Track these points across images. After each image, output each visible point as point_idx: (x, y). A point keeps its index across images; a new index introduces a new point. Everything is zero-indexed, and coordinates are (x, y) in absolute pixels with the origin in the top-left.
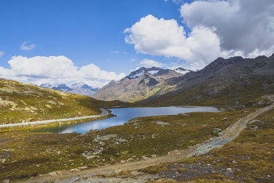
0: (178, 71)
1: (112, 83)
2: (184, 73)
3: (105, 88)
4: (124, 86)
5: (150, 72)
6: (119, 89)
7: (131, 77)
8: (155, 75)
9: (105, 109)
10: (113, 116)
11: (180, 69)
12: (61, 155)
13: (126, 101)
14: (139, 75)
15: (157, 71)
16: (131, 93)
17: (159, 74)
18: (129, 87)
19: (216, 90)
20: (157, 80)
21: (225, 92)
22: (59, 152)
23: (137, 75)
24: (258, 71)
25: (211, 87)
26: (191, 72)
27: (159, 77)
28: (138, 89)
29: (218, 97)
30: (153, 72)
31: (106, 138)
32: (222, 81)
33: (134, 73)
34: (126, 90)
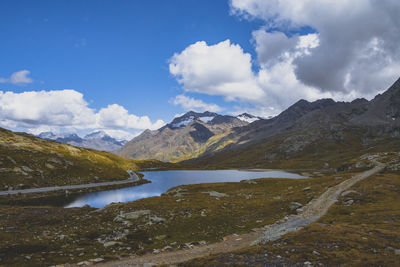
0: (242, 119)
1: (147, 133)
2: (250, 121)
3: (136, 140)
4: (164, 138)
5: (201, 119)
6: (156, 143)
7: (174, 125)
8: (209, 123)
10: (146, 182)
11: (246, 115)
12: (65, 241)
13: (165, 160)
14: (185, 123)
15: (211, 118)
16: (173, 149)
17: (214, 122)
18: (171, 140)
19: (296, 147)
20: (211, 130)
21: (310, 149)
22: (63, 236)
23: (182, 123)
24: (355, 120)
25: (290, 141)
26: (261, 120)
27: (215, 126)
28: (184, 144)
29: (299, 157)
30: (205, 120)
31: (134, 215)
32: (305, 133)
33: (177, 120)
34: (167, 145)
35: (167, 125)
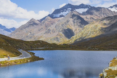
0: (113, 10)
1: (32, 23)
3: (23, 27)
4: (46, 26)
5: (77, 10)
6: (39, 30)
7: (55, 15)
8: (84, 14)
9: (26, 50)
10: (38, 59)
14: (64, 13)
15: (86, 10)
16: (54, 35)
17: (88, 13)
18: (52, 27)
20: (85, 19)
23: (62, 13)
27: (89, 16)
30: (81, 11)
33: (57, 11)
34: (49, 31)
35: (49, 15)
